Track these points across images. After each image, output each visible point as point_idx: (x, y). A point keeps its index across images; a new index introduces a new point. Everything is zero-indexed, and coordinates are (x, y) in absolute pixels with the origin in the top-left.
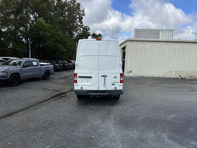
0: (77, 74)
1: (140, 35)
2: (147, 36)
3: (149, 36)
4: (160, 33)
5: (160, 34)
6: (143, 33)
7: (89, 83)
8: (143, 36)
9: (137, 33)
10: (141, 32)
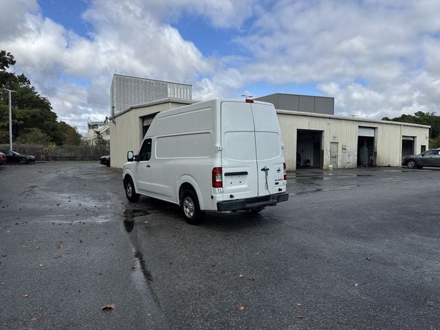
0: (221, 168)
1: (127, 90)
2: (144, 92)
3: (146, 91)
4: (169, 89)
5: (169, 92)
6: (133, 84)
7: (243, 184)
8: (135, 91)
9: (120, 84)
10: (129, 83)
